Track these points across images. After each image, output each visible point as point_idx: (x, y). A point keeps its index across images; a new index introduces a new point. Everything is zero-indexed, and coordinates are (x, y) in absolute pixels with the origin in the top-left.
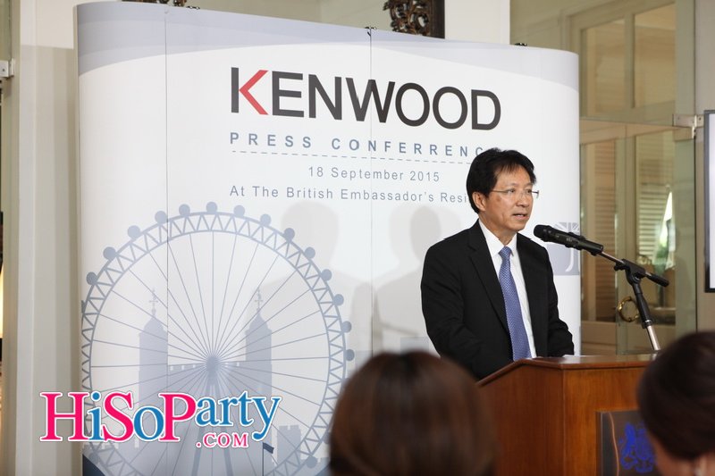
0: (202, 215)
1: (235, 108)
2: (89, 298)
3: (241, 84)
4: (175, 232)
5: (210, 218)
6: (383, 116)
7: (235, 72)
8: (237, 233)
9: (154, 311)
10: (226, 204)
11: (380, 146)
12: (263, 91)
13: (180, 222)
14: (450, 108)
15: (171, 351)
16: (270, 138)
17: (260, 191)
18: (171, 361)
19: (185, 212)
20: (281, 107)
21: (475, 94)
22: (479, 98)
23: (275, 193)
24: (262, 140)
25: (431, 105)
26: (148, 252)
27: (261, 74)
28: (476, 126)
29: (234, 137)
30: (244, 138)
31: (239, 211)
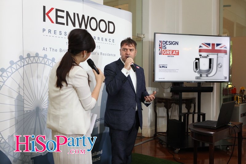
0: (34, 57)
1: (44, 20)
3: (46, 12)
4: (26, 63)
5: (36, 58)
6: (86, 27)
7: (44, 7)
8: (45, 64)
9: (19, 92)
10: (42, 54)
13: (27, 59)
14: (103, 26)
15: (25, 106)
16: (55, 31)
17: (52, 49)
18: (25, 109)
19: (29, 56)
20: (58, 21)
21: (109, 22)
22: (110, 24)
23: (56, 50)
24: (52, 32)
25: (98, 25)
26: (17, 70)
27: (52, 9)
28: (109, 32)
29: (44, 30)
30: (47, 31)
31: (45, 56)
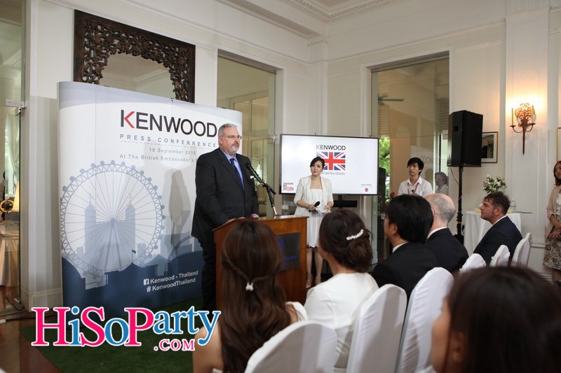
0: (109, 165)
1: (122, 125)
2: (63, 197)
3: (125, 116)
5: (112, 166)
6: (176, 131)
7: (122, 111)
11: (175, 141)
12: (133, 119)
13: (101, 168)
14: (200, 129)
16: (135, 137)
19: (102, 164)
20: (140, 126)
21: (208, 124)
22: (210, 126)
24: (132, 138)
25: (193, 128)
27: (132, 113)
28: (208, 135)
29: (122, 136)
30: (125, 137)
